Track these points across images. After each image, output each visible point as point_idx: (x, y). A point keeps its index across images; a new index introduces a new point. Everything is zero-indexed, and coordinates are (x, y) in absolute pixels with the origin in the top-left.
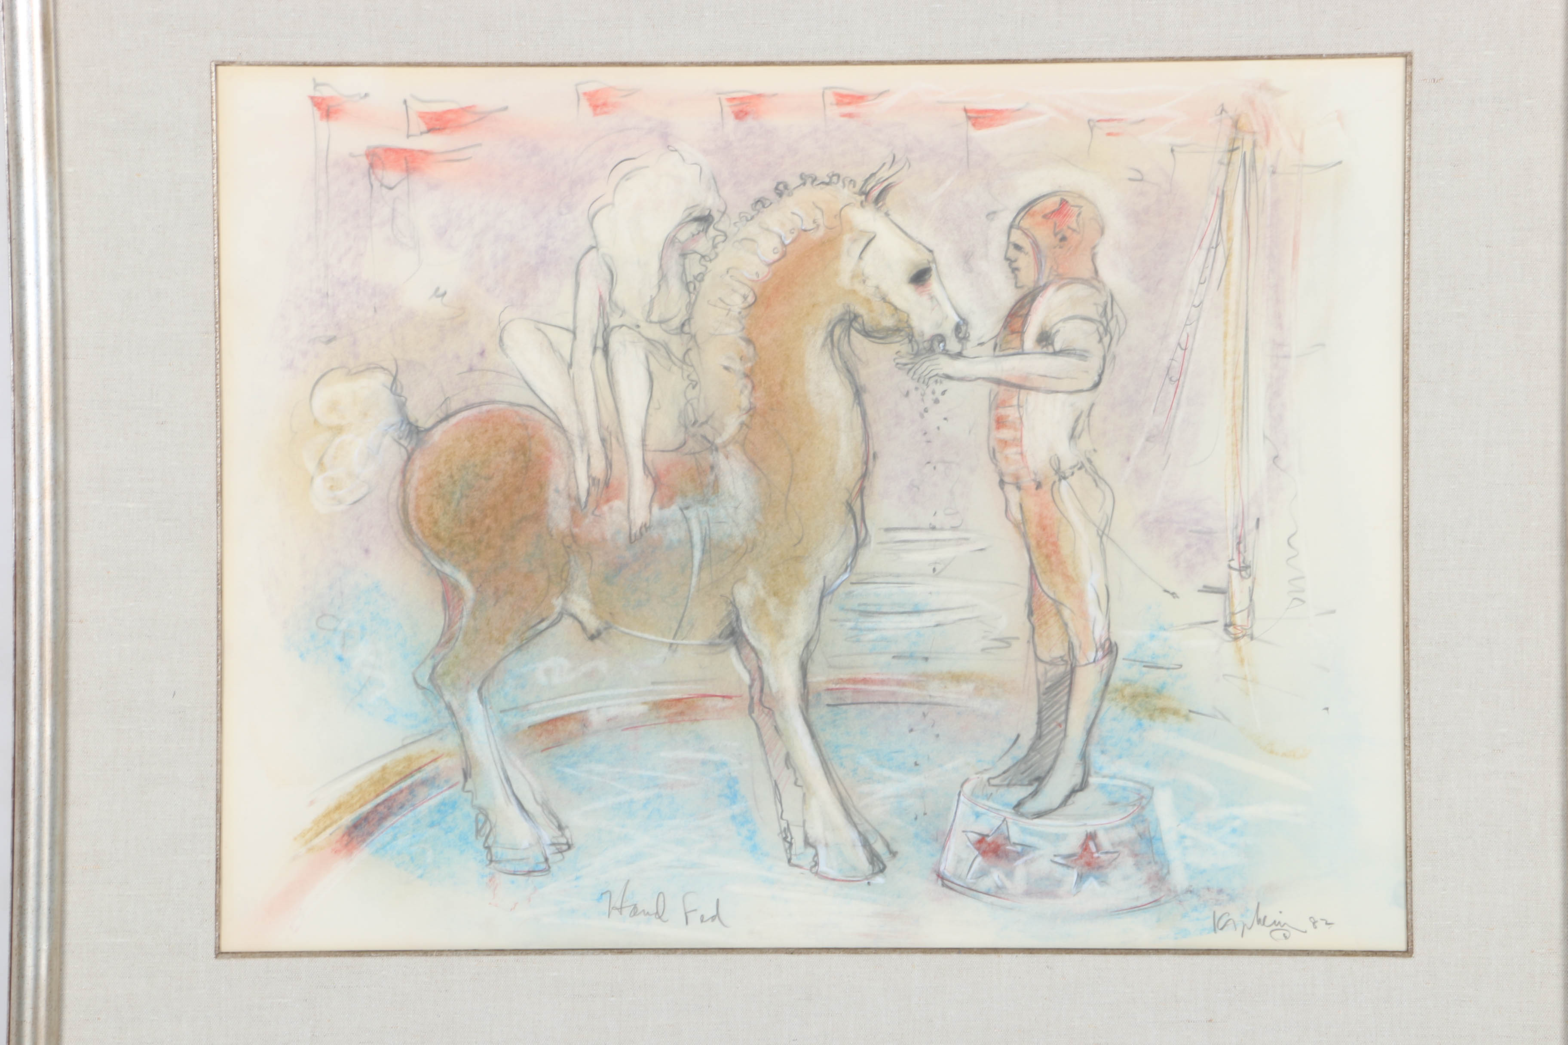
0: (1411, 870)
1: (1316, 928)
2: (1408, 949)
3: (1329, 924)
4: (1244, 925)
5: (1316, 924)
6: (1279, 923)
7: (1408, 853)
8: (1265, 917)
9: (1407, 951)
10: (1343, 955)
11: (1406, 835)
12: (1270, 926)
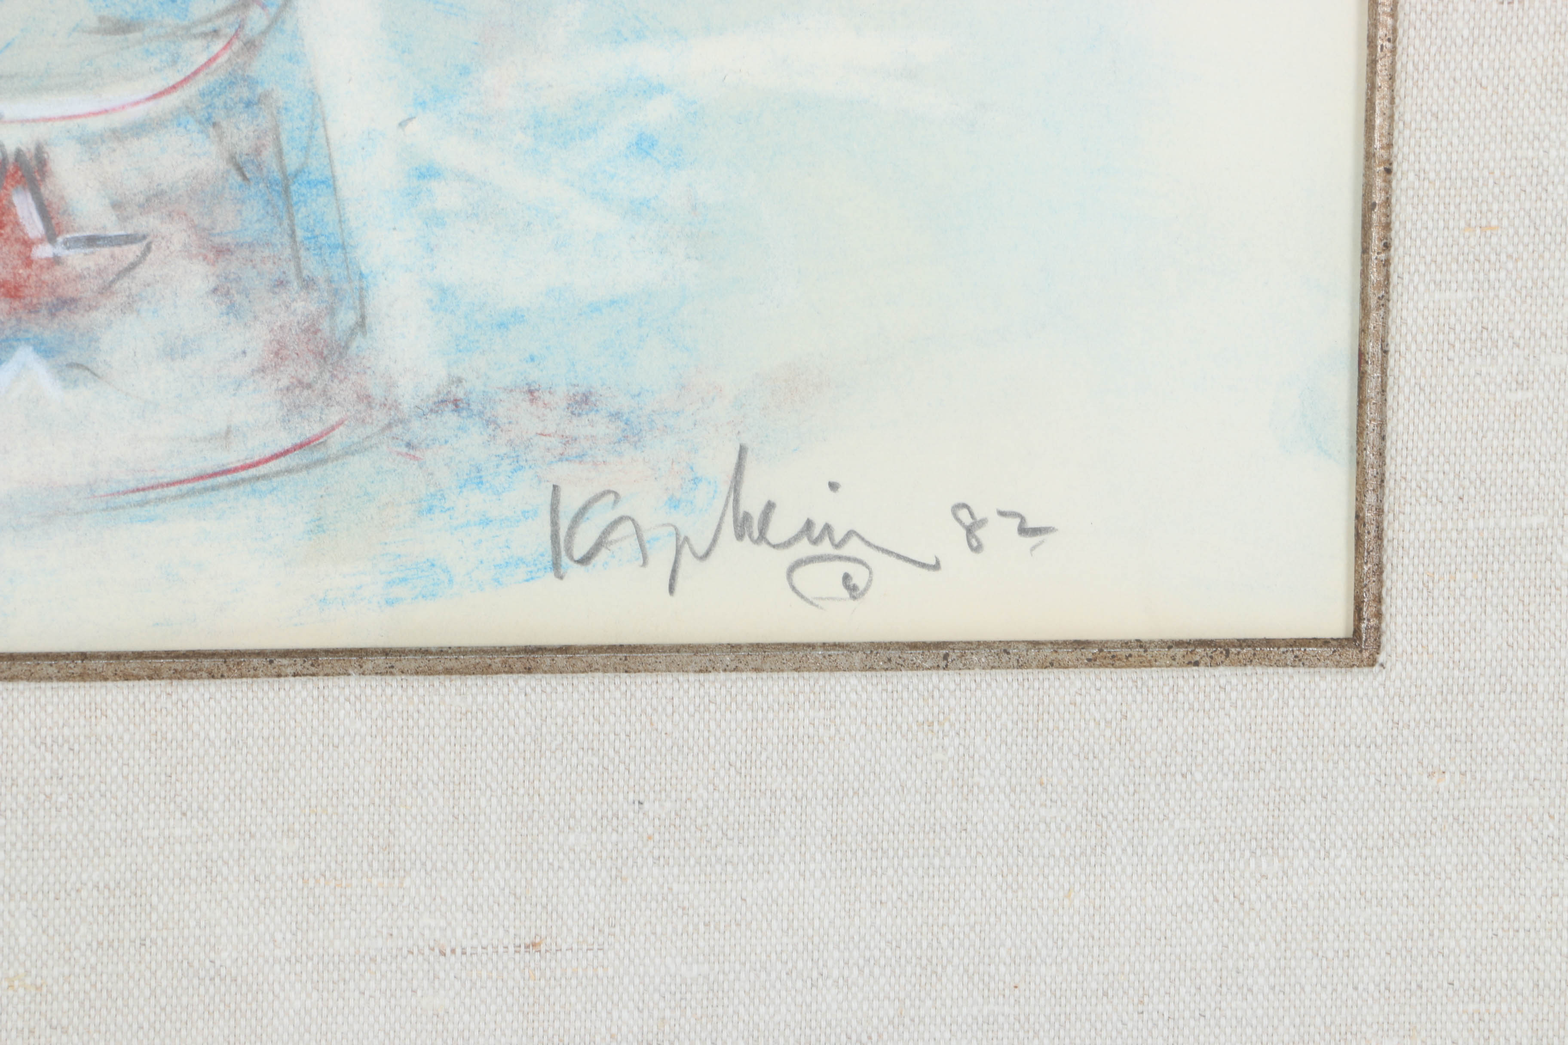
0: (1384, 302)
1: (977, 549)
2: (1357, 631)
3: (1036, 531)
4: (681, 543)
5: (979, 533)
6: (827, 528)
7: (1375, 233)
8: (770, 506)
9: (1355, 639)
10: (1091, 662)
11: (1369, 156)
12: (788, 544)
